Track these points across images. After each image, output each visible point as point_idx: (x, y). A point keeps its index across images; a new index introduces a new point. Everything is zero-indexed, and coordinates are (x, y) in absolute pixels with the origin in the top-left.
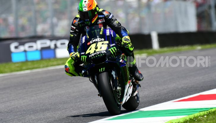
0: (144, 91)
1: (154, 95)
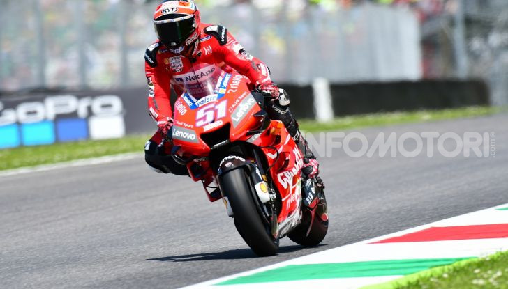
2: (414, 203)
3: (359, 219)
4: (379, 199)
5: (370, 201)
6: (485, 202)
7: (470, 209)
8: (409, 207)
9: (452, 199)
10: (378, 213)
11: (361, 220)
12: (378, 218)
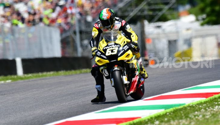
0: (10, 117)
1: (20, 122)
2: (59, 110)
3: (35, 117)
4: (44, 109)
5: (40, 110)
6: (90, 110)
7: (83, 113)
8: (57, 112)
9: (75, 109)
10: (43, 115)
11: (36, 118)
12: (44, 117)
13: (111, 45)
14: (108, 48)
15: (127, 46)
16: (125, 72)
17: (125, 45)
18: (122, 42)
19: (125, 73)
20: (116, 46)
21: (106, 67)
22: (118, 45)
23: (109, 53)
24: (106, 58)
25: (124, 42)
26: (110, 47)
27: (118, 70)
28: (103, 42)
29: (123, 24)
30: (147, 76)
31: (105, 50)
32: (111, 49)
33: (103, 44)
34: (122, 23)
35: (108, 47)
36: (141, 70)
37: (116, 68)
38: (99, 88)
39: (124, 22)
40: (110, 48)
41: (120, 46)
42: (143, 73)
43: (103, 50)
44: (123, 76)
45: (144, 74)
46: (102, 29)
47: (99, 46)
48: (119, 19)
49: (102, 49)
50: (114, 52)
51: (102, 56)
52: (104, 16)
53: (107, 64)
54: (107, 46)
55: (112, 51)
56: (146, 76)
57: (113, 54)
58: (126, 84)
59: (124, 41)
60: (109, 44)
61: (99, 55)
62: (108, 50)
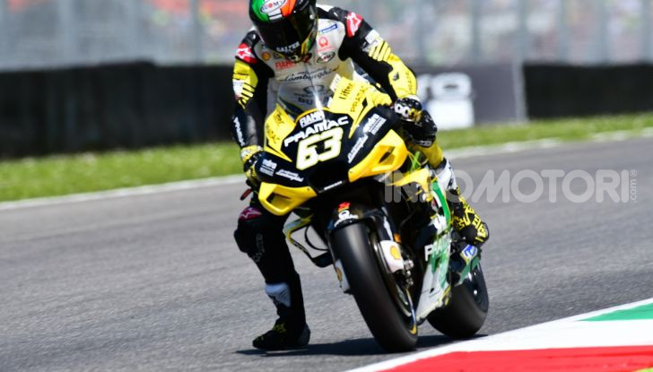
13: (312, 126)
14: (301, 139)
15: (376, 116)
16: (387, 225)
17: (369, 115)
18: (354, 105)
19: (385, 230)
20: (333, 123)
21: (307, 220)
22: (340, 120)
23: (308, 157)
24: (300, 180)
25: (365, 103)
26: (309, 130)
27: (355, 222)
28: (280, 119)
29: (354, 29)
30: (484, 235)
31: (292, 150)
32: (316, 138)
33: (278, 127)
34: (346, 23)
35: (301, 134)
36: (456, 214)
37: (344, 215)
38: (281, 293)
39: (355, 21)
40: (311, 135)
41: (350, 120)
42: (468, 223)
43: (283, 148)
44: (379, 241)
45: (471, 226)
46: (271, 63)
47: (267, 135)
48: (331, 11)
49: (278, 147)
50: (329, 149)
51: (282, 173)
52: (270, 5)
53: (309, 202)
54: (298, 129)
55: (320, 147)
56: (479, 234)
57: (325, 157)
58: (400, 271)
59: (362, 100)
60: (305, 121)
61: (271, 174)
62: (302, 146)
